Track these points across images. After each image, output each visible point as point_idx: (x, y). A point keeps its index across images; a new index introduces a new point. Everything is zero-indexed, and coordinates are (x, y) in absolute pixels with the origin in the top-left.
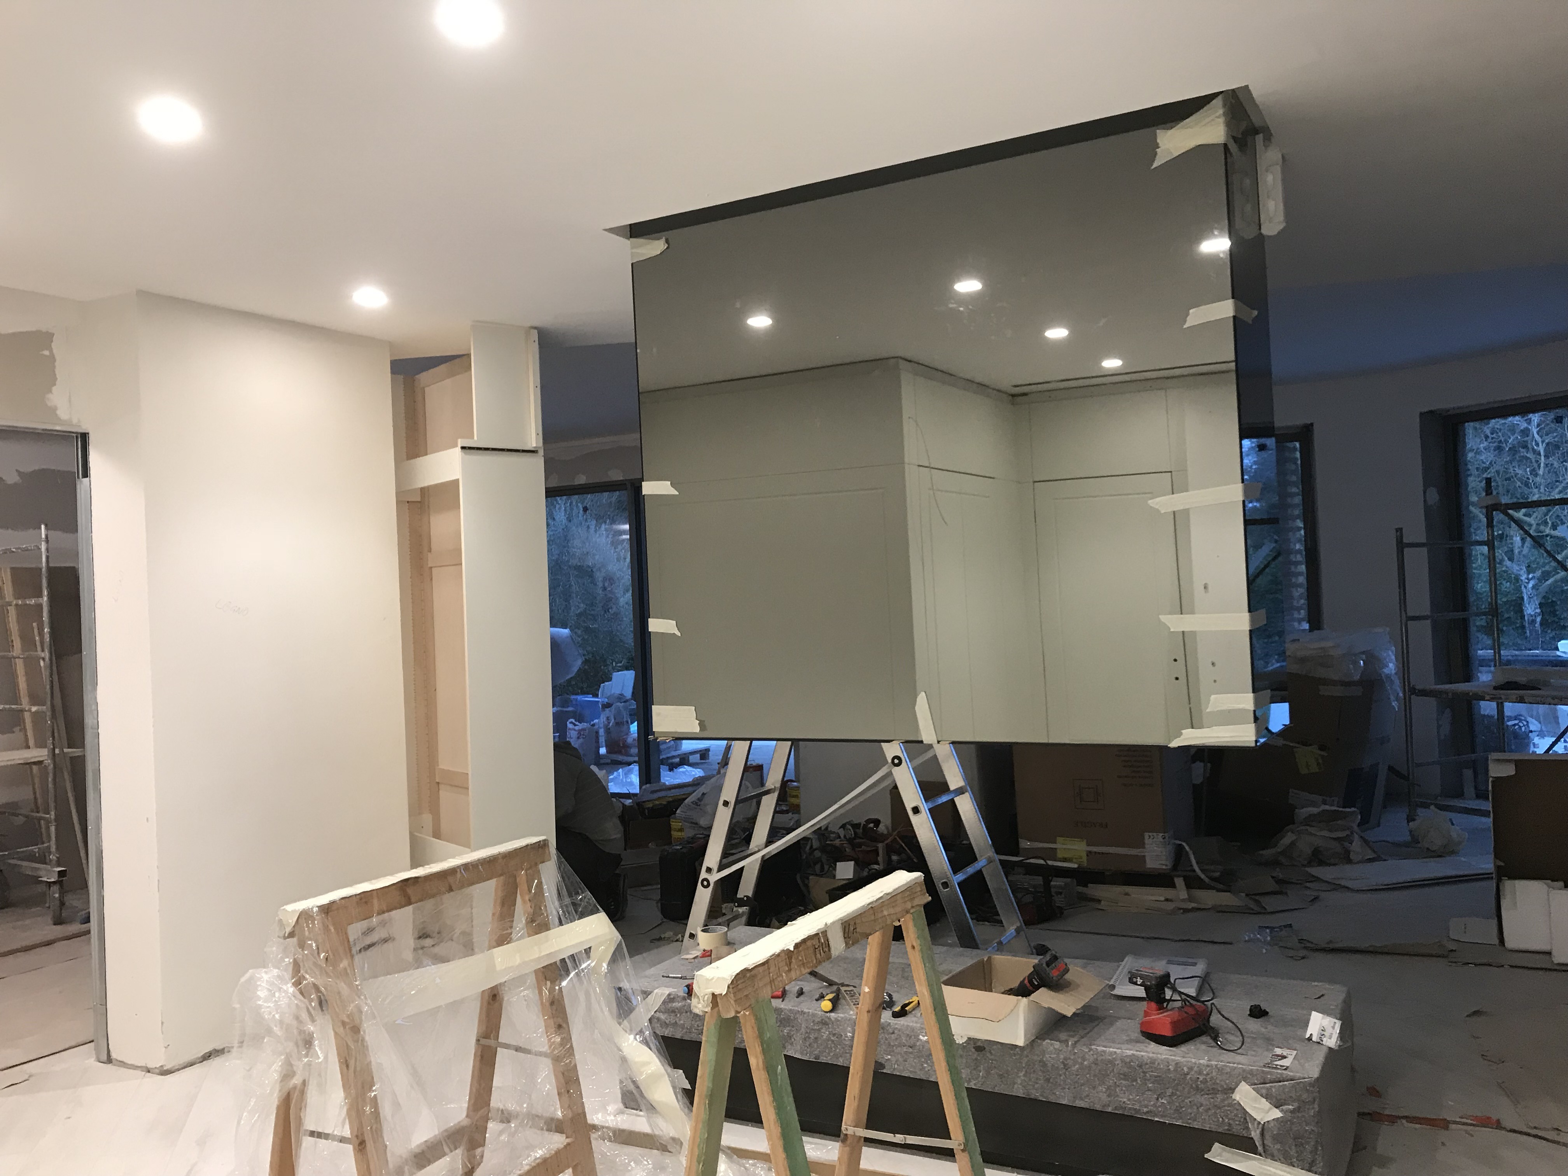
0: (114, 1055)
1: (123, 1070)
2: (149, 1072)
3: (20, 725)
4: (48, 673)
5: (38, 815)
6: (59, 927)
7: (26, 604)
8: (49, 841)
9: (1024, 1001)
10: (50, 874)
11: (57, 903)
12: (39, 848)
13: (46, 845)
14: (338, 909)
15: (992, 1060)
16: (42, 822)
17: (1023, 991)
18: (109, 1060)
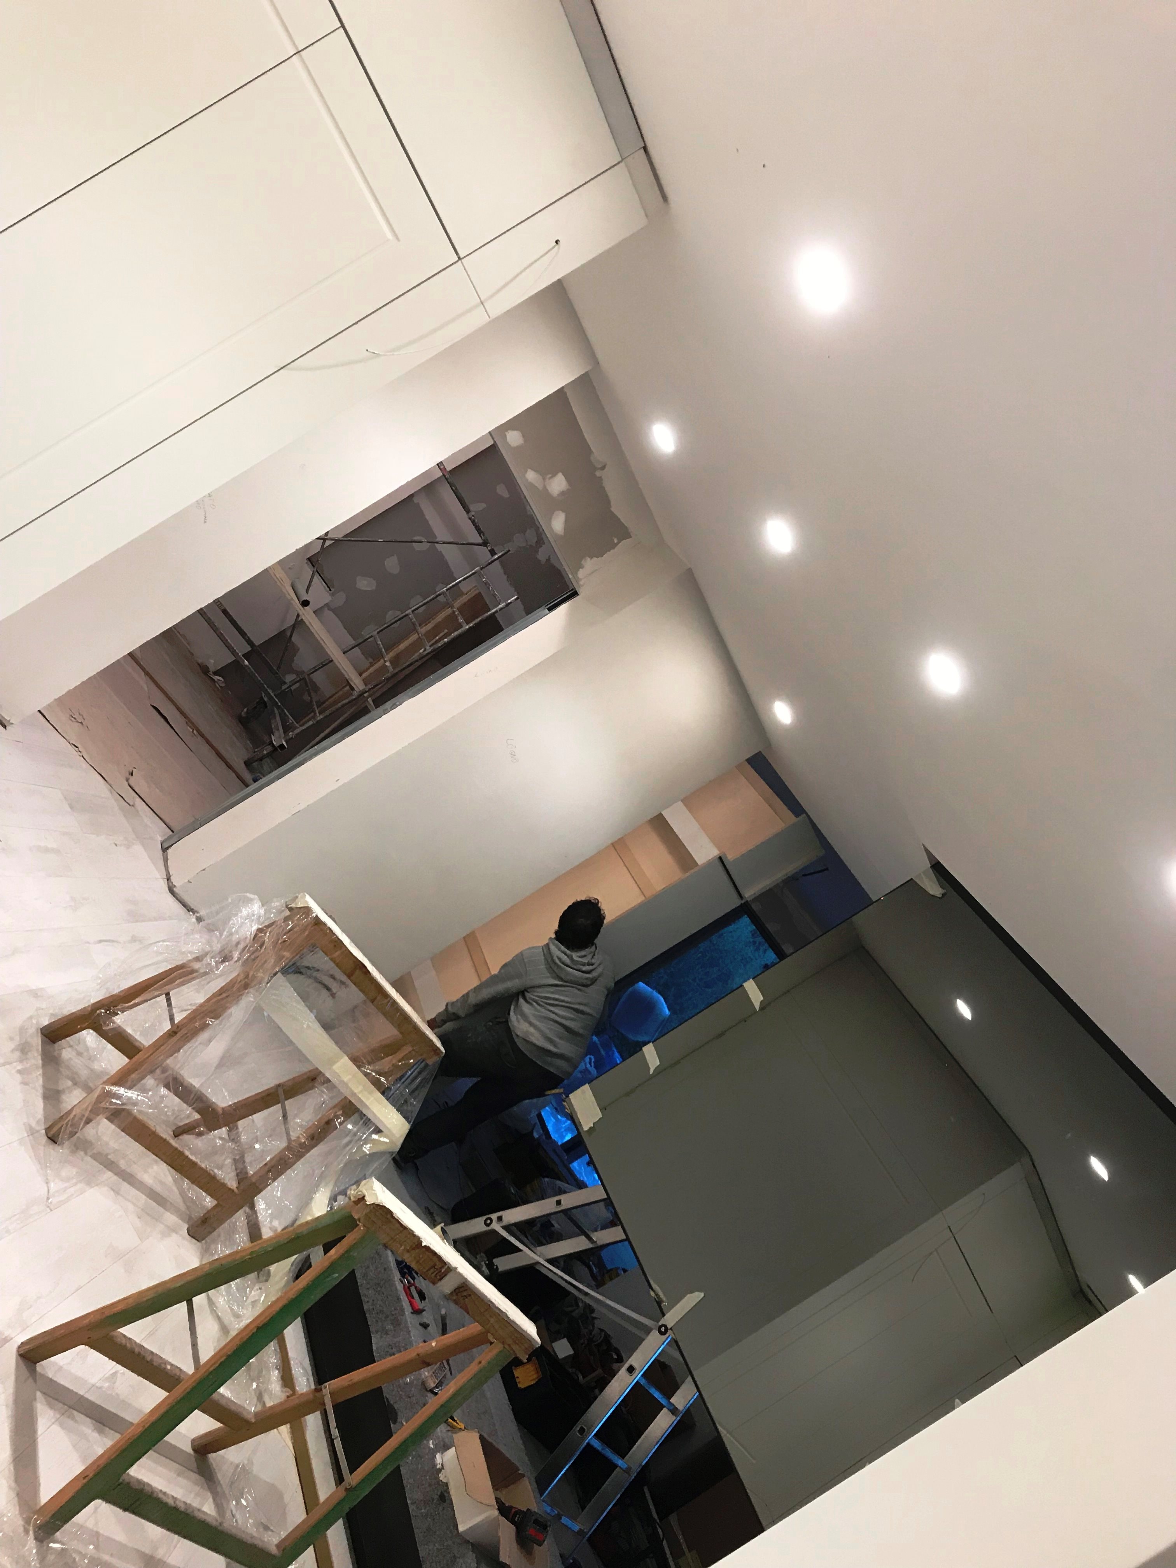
0: (170, 851)
1: (161, 863)
2: (168, 880)
3: (374, 660)
4: (416, 659)
5: (315, 707)
6: (243, 765)
7: (457, 617)
8: (300, 726)
9: (496, 1512)
10: (278, 739)
11: (260, 755)
12: (293, 722)
13: (297, 725)
14: (322, 930)
15: (439, 1514)
16: (313, 714)
17: (504, 1510)
18: (165, 850)
